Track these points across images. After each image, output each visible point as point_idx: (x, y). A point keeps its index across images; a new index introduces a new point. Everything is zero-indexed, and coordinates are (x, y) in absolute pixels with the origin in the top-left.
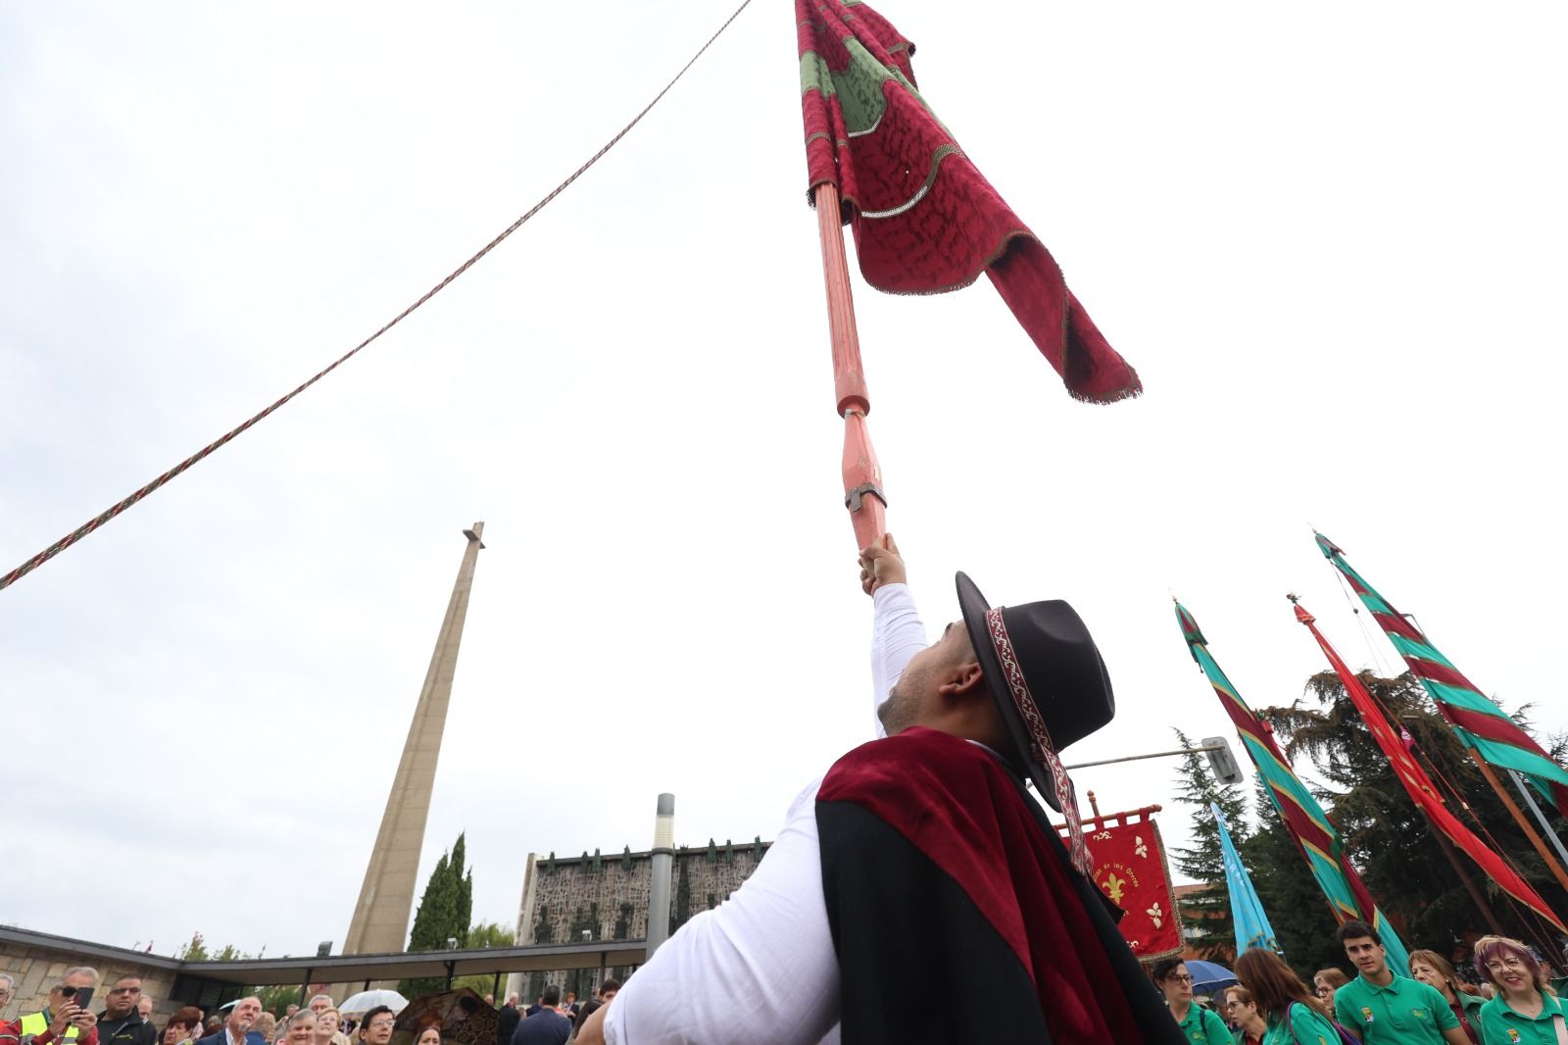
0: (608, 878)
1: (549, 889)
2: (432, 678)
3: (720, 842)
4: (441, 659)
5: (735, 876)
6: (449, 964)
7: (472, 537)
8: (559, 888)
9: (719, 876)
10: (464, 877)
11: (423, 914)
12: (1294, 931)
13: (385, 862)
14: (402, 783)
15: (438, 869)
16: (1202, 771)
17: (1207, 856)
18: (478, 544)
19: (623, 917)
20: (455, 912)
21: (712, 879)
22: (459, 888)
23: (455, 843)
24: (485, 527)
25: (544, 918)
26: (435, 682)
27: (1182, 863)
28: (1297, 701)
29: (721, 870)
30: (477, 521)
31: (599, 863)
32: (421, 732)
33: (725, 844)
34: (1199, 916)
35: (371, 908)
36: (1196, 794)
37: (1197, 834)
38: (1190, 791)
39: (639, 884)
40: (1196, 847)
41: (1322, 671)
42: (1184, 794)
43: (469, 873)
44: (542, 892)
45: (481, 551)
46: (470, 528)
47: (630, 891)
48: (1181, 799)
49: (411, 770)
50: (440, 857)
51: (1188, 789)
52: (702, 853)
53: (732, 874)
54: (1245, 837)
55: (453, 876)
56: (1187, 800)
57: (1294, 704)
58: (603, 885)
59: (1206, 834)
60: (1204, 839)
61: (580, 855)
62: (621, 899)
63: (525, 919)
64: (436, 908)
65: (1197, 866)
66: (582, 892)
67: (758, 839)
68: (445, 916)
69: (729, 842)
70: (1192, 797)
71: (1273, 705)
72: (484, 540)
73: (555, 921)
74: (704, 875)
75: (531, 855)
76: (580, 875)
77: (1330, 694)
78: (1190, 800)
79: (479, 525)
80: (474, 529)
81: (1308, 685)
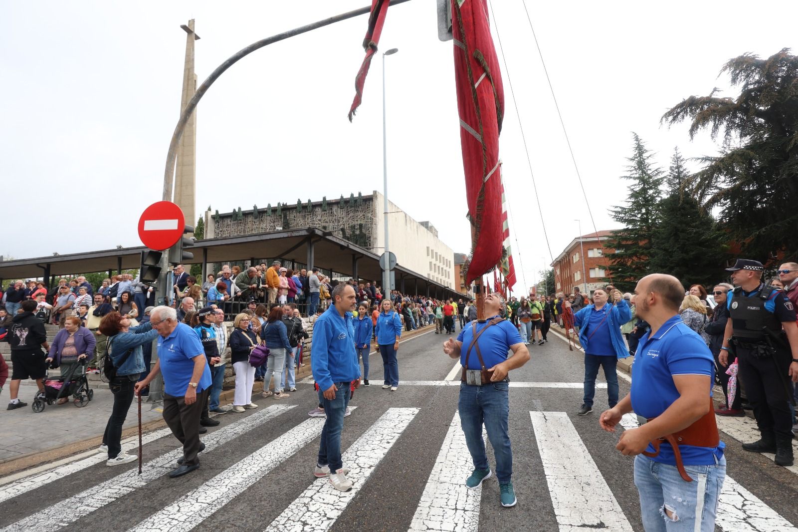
0: (249, 223)
1: (220, 229)
3: (304, 201)
5: (314, 219)
7: (188, 29)
8: (225, 229)
9: (306, 220)
12: (665, 250)
16: (644, 159)
17: (631, 210)
18: (194, 37)
21: (302, 221)
24: (195, 23)
27: (614, 214)
28: (715, 90)
29: (307, 217)
30: (190, 19)
31: (241, 215)
33: (307, 202)
34: (615, 243)
36: (636, 174)
37: (630, 198)
38: (632, 173)
39: (265, 225)
40: (625, 205)
41: (741, 54)
42: (628, 174)
44: (217, 231)
46: (186, 24)
47: (260, 229)
48: (625, 177)
51: (631, 171)
52: (294, 208)
54: (658, 199)
56: (628, 177)
57: (712, 93)
58: (247, 227)
59: (636, 197)
60: (633, 200)
61: (232, 211)
65: (623, 215)
66: (236, 230)
67: (324, 198)
69: (309, 201)
70: (633, 176)
71: (694, 95)
76: (234, 222)
77: (743, 77)
78: (631, 177)
79: (192, 22)
80: (189, 25)
81: (725, 69)
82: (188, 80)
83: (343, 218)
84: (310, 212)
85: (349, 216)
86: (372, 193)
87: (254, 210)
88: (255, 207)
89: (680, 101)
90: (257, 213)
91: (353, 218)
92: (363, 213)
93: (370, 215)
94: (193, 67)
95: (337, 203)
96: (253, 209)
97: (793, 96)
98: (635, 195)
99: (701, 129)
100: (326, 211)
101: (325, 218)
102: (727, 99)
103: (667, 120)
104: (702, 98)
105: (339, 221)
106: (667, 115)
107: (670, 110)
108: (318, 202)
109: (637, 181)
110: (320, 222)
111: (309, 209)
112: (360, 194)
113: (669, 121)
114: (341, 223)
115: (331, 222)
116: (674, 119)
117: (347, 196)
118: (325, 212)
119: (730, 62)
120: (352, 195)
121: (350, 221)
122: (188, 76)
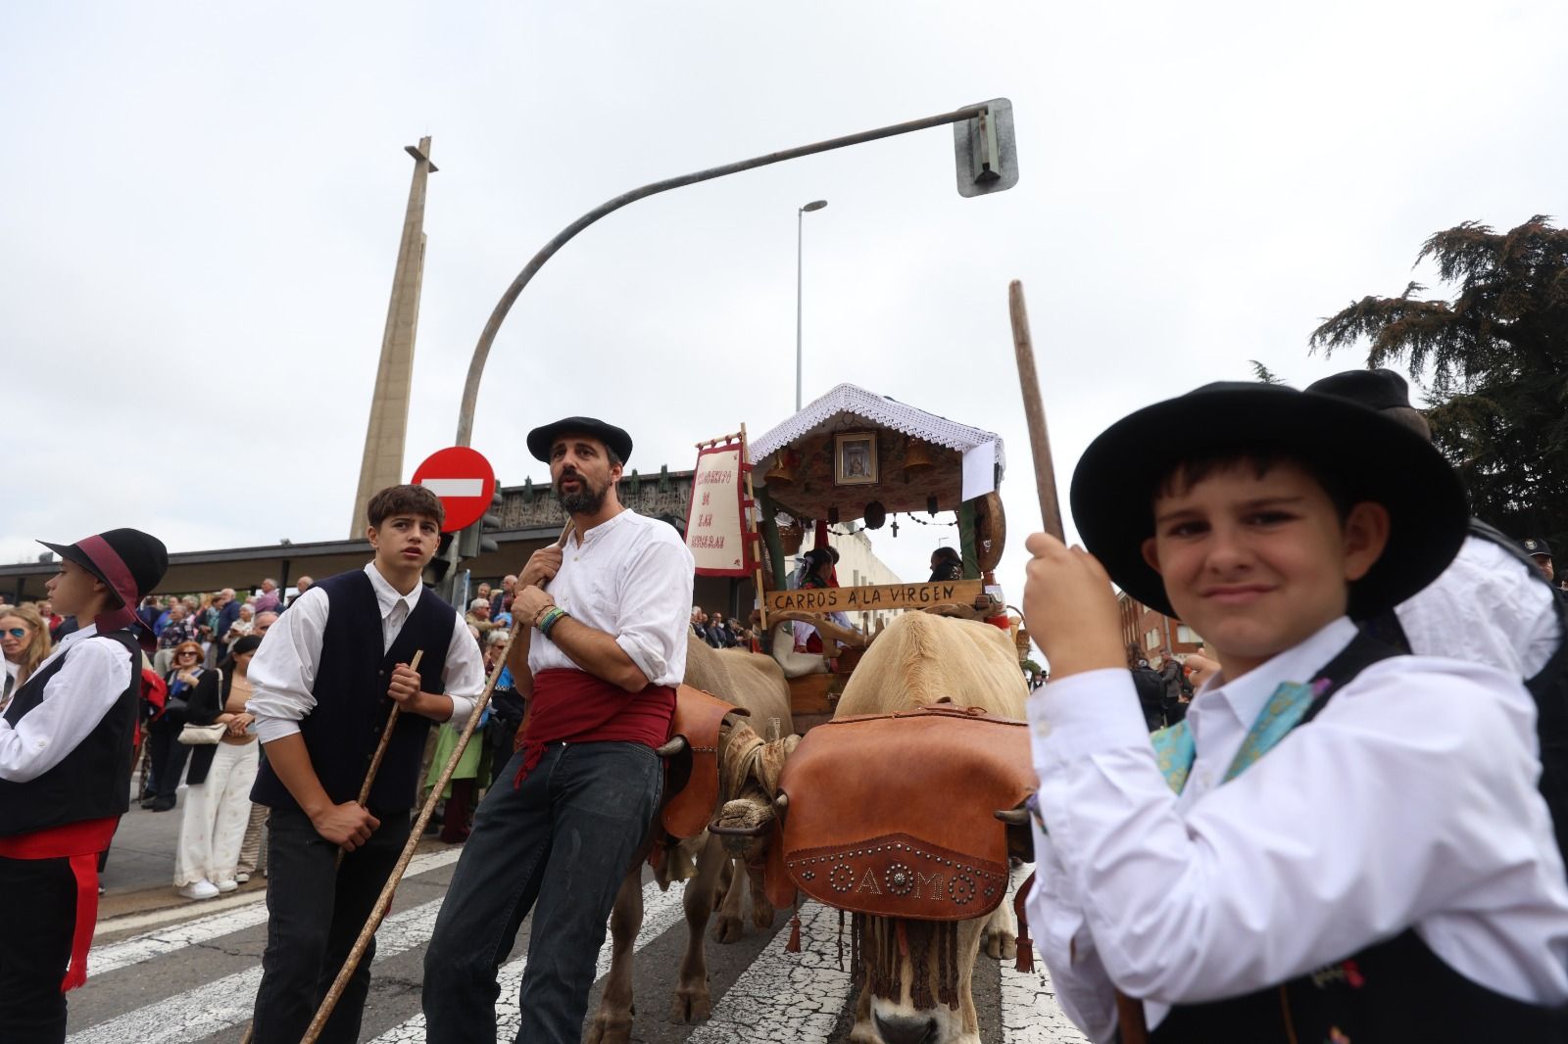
4: (400, 301)
5: (642, 508)
18: (428, 167)
24: (432, 143)
28: (1412, 286)
30: (423, 136)
31: (500, 495)
39: (544, 516)
41: (1457, 224)
46: (415, 144)
53: (640, 506)
57: (1407, 293)
58: (509, 517)
67: (664, 468)
69: (635, 472)
71: (1372, 294)
77: (1462, 266)
79: (426, 141)
80: (420, 146)
81: (1427, 250)
82: (410, 243)
84: (634, 494)
87: (526, 487)
88: (528, 481)
89: (1347, 305)
90: (530, 491)
94: (421, 221)
96: (523, 484)
97: (1560, 301)
99: (1389, 357)
100: (666, 492)
101: (664, 506)
102: (1436, 304)
103: (1323, 339)
104: (1388, 300)
106: (1322, 331)
107: (1327, 321)
108: (651, 475)
111: (634, 487)
113: (1328, 342)
116: (1337, 339)
118: (665, 495)
119: (1436, 238)
122: (411, 236)
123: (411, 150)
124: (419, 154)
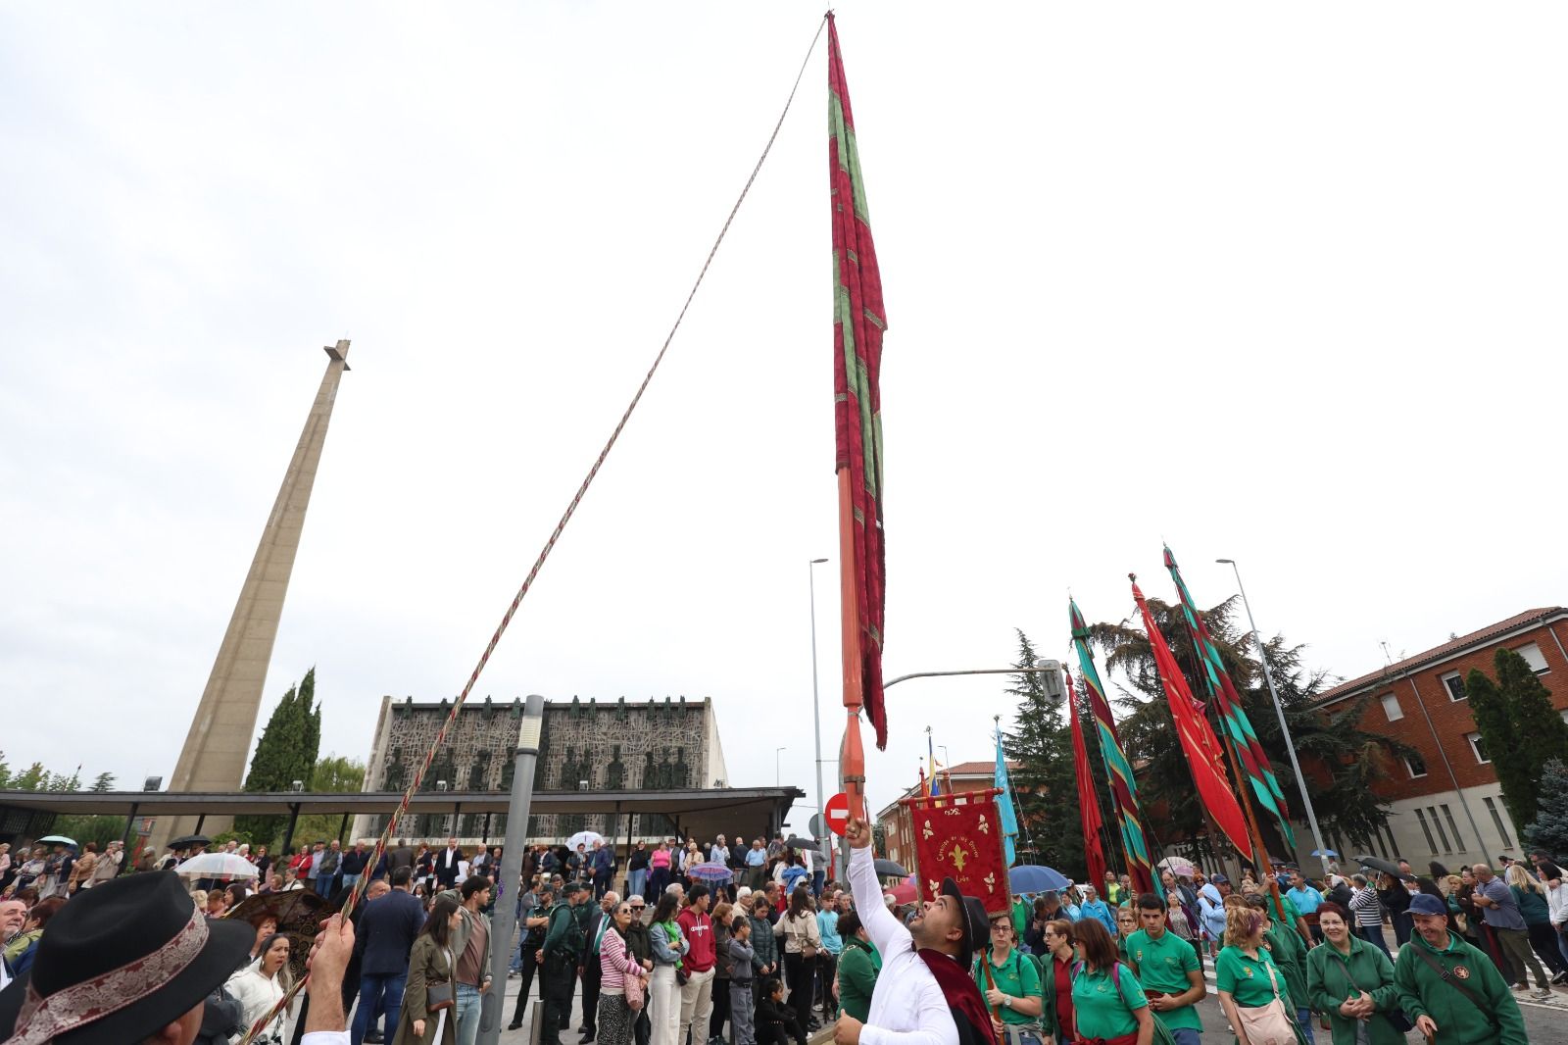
0: (467, 725)
1: (404, 731)
2: (282, 505)
3: (584, 700)
4: (294, 486)
5: (595, 731)
6: (293, 805)
8: (415, 731)
9: (580, 731)
10: (313, 711)
11: (265, 745)
13: (223, 691)
14: (244, 612)
15: (283, 702)
17: (1024, 741)
18: (342, 366)
19: (480, 763)
20: (301, 745)
22: (307, 722)
23: (303, 677)
24: (350, 347)
25: (397, 759)
26: (286, 509)
27: (1000, 744)
29: (582, 725)
30: (342, 339)
32: (268, 561)
35: (207, 736)
36: (1025, 688)
37: (1018, 722)
38: (1021, 685)
39: (498, 732)
40: (1014, 732)
42: (1015, 687)
43: (318, 708)
44: (396, 734)
45: (345, 373)
46: (333, 345)
47: (489, 739)
48: (1011, 691)
49: (255, 598)
50: (287, 691)
51: (1019, 683)
52: (565, 709)
53: (593, 730)
54: (1058, 728)
55: (300, 710)
56: (1015, 692)
58: (462, 732)
59: (1028, 722)
60: (1024, 727)
61: (439, 701)
62: (479, 745)
63: (377, 757)
64: (279, 740)
65: (1014, 748)
67: (622, 700)
68: (290, 749)
69: (593, 700)
70: (1021, 690)
72: (348, 361)
73: (408, 762)
74: (566, 729)
75: (387, 699)
76: (438, 721)
78: (1020, 693)
79: (345, 344)
80: (338, 348)
83: (646, 734)
84: (590, 719)
85: (658, 732)
86: (701, 699)
87: (486, 704)
88: (488, 699)
90: (488, 708)
91: (664, 736)
92: (680, 730)
93: (692, 733)
95: (640, 708)
96: (484, 701)
98: (1025, 717)
100: (618, 719)
101: (615, 731)
105: (639, 739)
109: (1026, 699)
110: (605, 737)
111: (590, 713)
112: (683, 699)
114: (642, 742)
115: (626, 738)
117: (660, 699)
118: (617, 721)
120: (668, 699)
121: (658, 739)
123: (330, 351)
124: (336, 355)
